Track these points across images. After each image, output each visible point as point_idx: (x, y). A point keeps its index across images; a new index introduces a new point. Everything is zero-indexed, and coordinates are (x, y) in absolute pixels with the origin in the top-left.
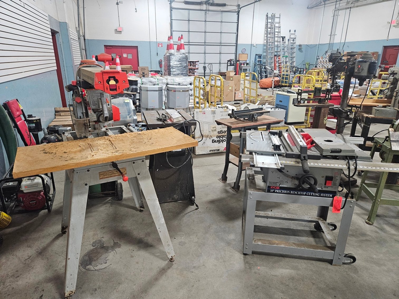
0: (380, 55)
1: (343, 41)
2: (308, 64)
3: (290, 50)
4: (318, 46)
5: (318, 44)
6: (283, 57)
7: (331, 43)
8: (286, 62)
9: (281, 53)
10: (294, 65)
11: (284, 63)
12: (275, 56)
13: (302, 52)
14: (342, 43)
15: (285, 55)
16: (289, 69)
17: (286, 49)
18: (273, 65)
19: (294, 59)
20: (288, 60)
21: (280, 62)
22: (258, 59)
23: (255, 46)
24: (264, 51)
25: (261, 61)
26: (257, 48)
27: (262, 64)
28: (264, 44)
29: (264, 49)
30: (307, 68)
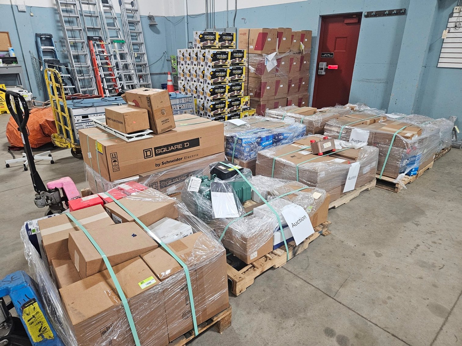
0: (315, 37)
1: (232, 8)
2: (174, 60)
3: (128, 28)
4: (186, 21)
5: (186, 14)
6: (112, 42)
7: (209, 12)
8: (122, 56)
9: (108, 35)
10: (144, 61)
11: (118, 57)
12: (89, 38)
13: (157, 32)
14: (232, 11)
15: (120, 38)
16: (133, 72)
17: (118, 24)
18: (89, 63)
19: (143, 49)
20: (126, 50)
21: (107, 56)
22: (43, 47)
23: (24, 12)
24: (58, 26)
25: (55, 51)
26: (33, 16)
27: (58, 59)
28: (53, 8)
29: (58, 22)
30: (175, 69)
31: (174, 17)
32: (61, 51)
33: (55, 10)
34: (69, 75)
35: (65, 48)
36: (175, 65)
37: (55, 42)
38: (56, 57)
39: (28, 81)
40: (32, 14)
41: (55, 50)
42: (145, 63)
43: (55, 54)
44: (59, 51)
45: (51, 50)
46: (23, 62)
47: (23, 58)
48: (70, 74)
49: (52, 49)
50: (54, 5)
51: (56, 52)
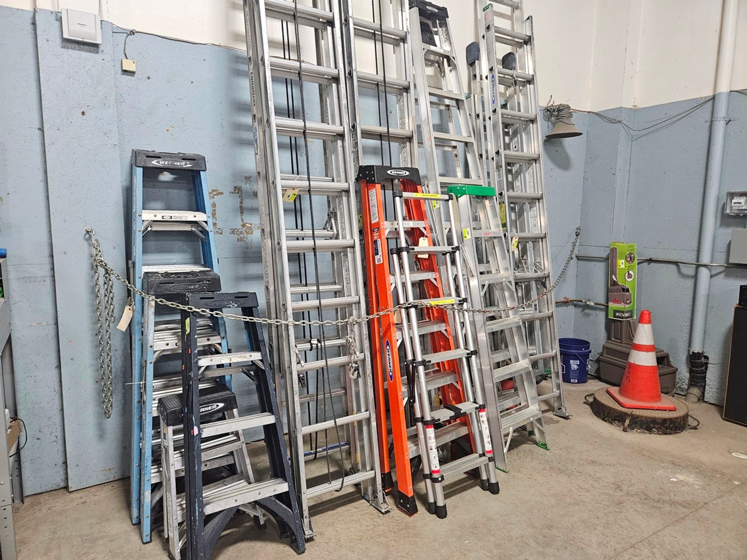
12: (366, 176)
21: (431, 255)
22: (148, 216)
23: (94, 47)
24: (239, 127)
25: (205, 232)
26: (132, 73)
27: (217, 270)
28: (228, 49)
29: (241, 108)
30: (628, 290)
31: (635, 111)
32: (233, 231)
33: (237, 59)
34: (256, 356)
35: (253, 220)
36: (630, 276)
37: (216, 193)
38: (208, 262)
39: (55, 372)
40: (129, 65)
41: (209, 228)
42: (539, 274)
43: (206, 244)
44: (226, 232)
45: (188, 228)
46: (49, 281)
47: (48, 267)
48: (258, 349)
49: (194, 223)
50: (236, 37)
51: (211, 235)
